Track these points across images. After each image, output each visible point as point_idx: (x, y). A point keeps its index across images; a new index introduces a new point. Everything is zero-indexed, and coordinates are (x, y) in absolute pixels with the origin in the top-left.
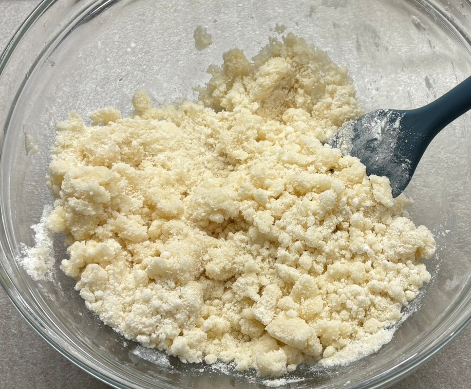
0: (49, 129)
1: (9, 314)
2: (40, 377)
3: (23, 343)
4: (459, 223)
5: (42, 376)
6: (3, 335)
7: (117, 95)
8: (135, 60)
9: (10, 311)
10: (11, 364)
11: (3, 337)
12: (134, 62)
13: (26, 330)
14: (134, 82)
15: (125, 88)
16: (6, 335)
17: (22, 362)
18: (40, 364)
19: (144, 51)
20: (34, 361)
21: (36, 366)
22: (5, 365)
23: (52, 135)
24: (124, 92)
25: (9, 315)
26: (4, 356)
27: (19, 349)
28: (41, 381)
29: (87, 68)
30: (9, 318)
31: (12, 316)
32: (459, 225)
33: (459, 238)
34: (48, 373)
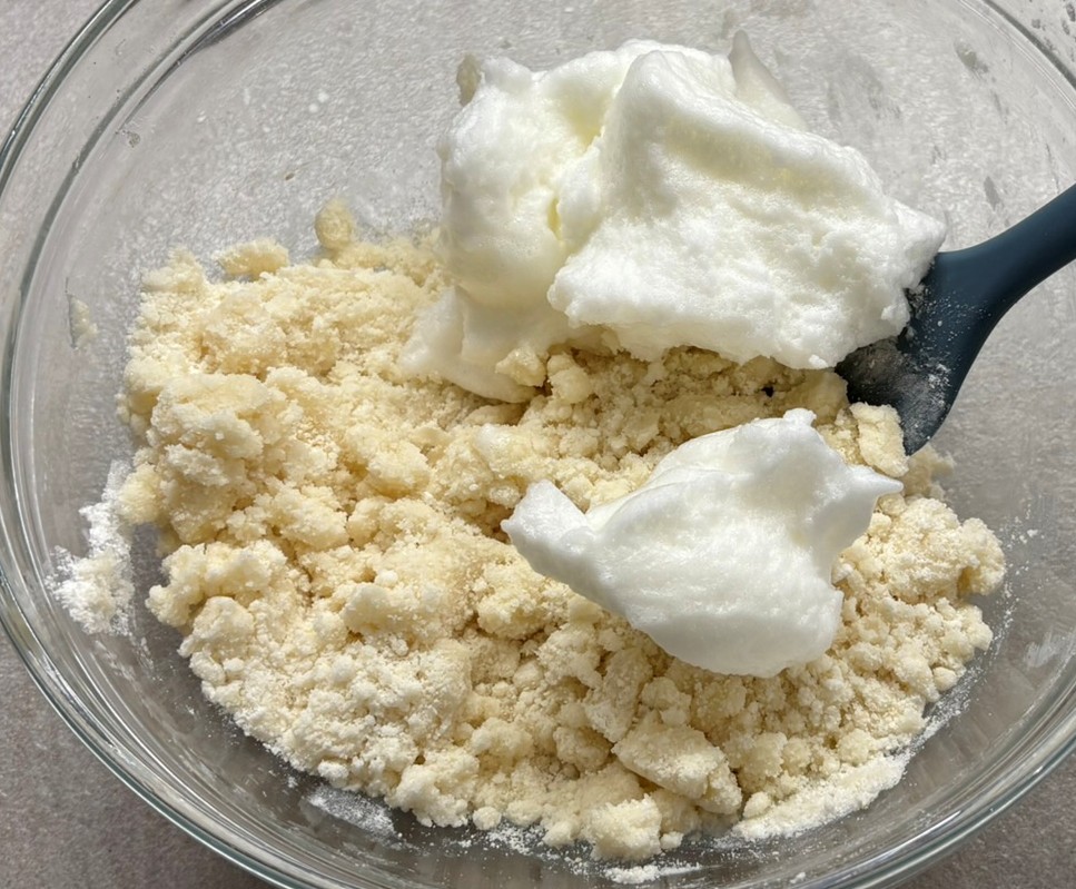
0: (129, 286)
1: (30, 706)
2: (99, 853)
3: (60, 773)
4: (1061, 516)
5: (103, 851)
6: (16, 754)
7: (285, 210)
8: (327, 132)
9: (33, 699)
10: (32, 820)
11: (16, 758)
12: (326, 137)
13: (69, 745)
14: (324, 182)
15: (302, 195)
16: (22, 755)
17: (59, 817)
18: (98, 821)
19: (348, 111)
20: (86, 815)
21: (89, 826)
22: (20, 824)
23: (134, 300)
24: (301, 204)
25: (29, 710)
26: (16, 803)
27: (52, 787)
28: (100, 861)
29: (218, 147)
30: (30, 716)
31: (38, 712)
32: (1061, 521)
33: (1061, 552)
34: (115, 844)
